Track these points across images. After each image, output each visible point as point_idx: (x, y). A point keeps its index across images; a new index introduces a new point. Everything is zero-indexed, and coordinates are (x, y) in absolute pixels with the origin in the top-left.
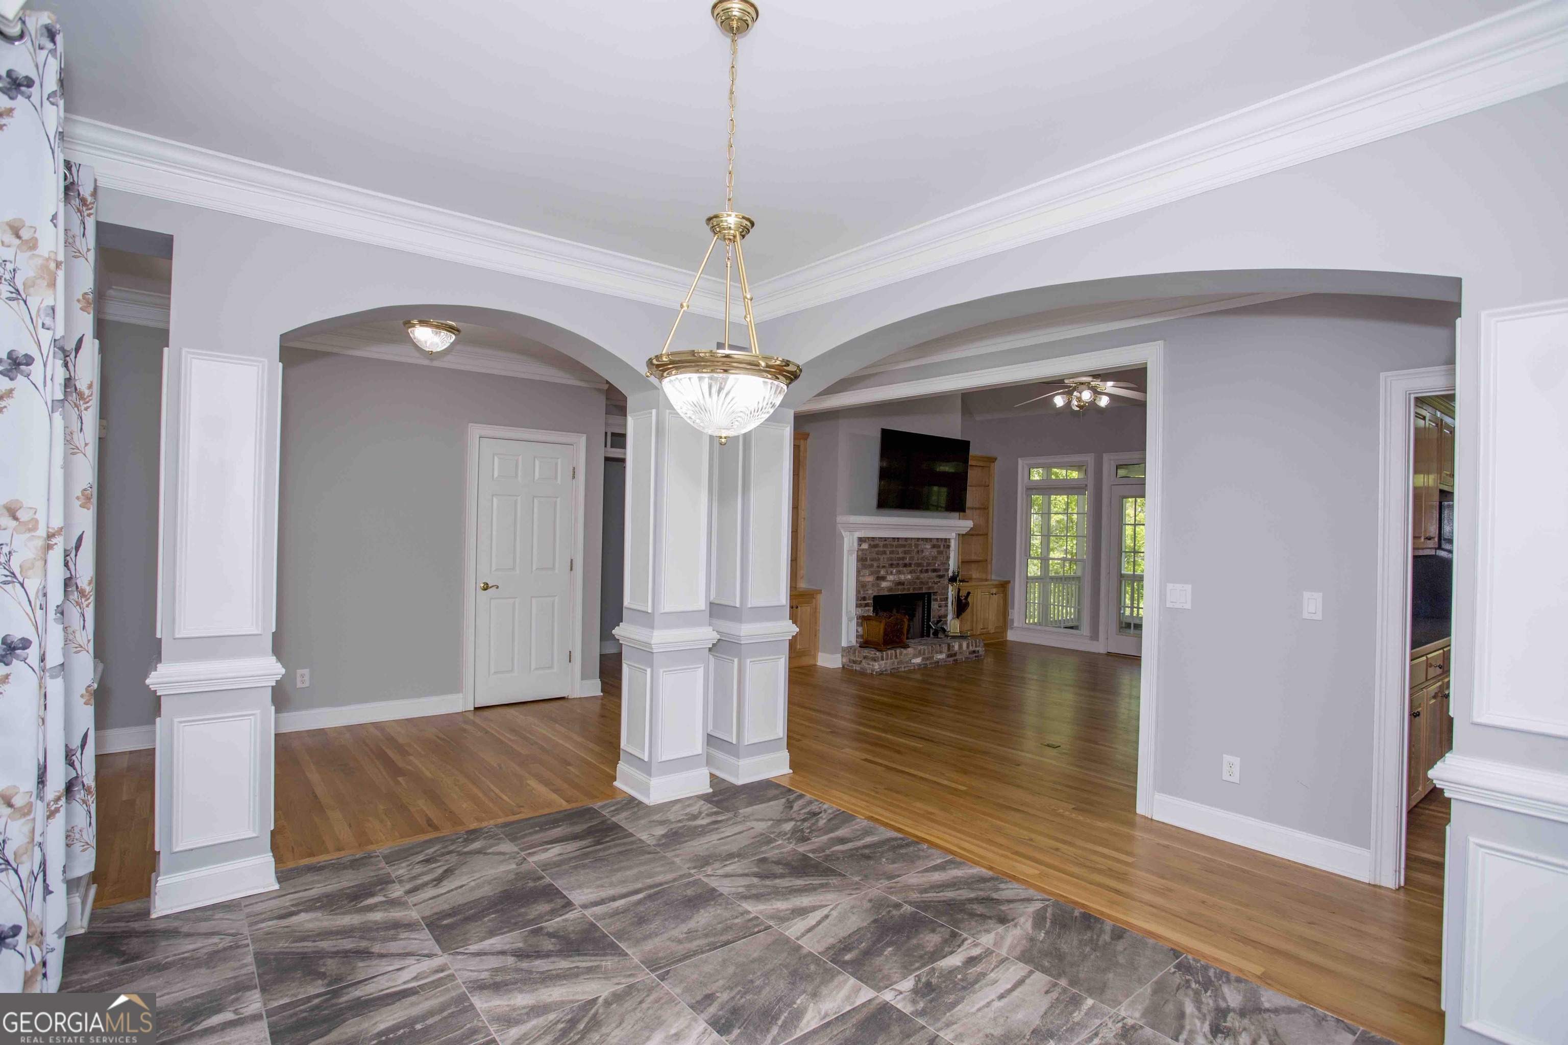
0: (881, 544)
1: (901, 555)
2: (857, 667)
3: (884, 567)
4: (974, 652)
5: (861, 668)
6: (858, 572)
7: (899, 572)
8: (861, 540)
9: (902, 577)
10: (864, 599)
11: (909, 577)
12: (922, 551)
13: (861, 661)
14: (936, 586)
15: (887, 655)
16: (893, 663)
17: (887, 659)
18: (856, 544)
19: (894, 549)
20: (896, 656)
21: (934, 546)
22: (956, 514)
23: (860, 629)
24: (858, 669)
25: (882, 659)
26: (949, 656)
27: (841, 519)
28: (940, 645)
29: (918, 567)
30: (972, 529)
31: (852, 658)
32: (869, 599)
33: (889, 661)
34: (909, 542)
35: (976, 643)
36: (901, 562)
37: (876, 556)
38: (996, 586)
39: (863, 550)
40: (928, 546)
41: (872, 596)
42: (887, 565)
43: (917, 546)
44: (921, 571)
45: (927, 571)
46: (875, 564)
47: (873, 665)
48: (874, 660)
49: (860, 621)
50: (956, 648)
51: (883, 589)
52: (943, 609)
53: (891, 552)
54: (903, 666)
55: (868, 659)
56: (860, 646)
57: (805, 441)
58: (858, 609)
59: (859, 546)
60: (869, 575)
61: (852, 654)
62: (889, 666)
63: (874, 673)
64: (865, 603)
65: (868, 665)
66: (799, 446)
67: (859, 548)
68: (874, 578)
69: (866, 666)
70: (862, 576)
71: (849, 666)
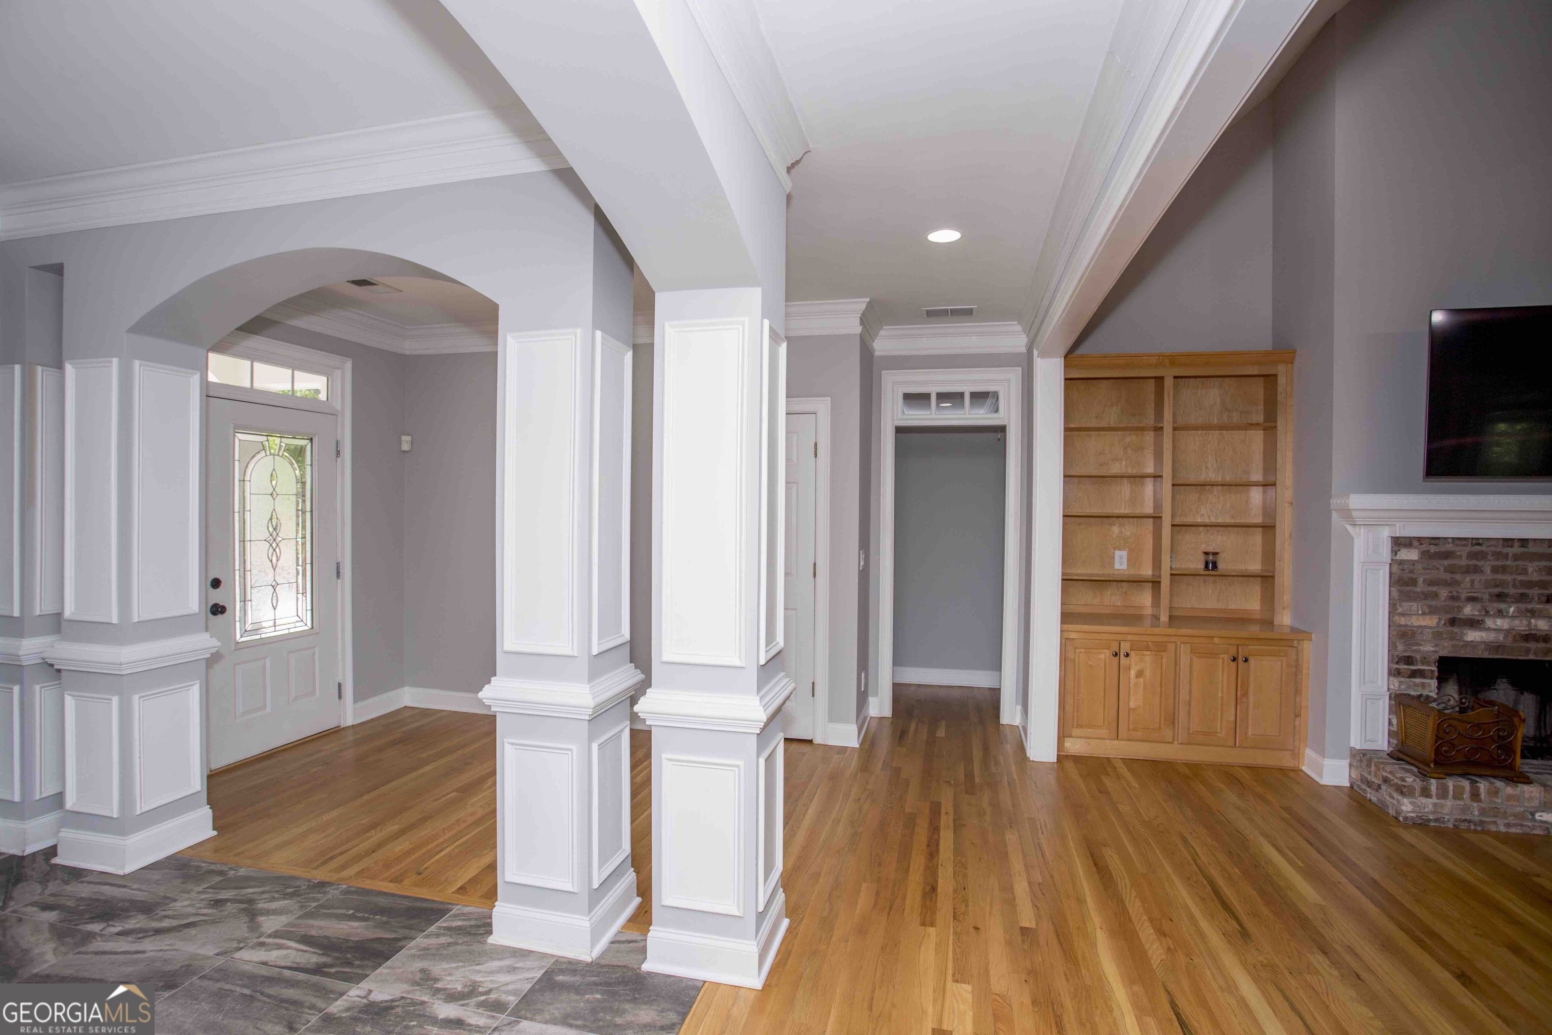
0: (1463, 551)
2: (1371, 795)
3: (1473, 599)
5: (1379, 800)
6: (1393, 606)
7: (1530, 613)
8: (1398, 543)
9: (1541, 624)
10: (1409, 660)
13: (1379, 786)
15: (1443, 788)
18: (1386, 553)
19: (1510, 563)
23: (1394, 720)
24: (1374, 799)
27: (1341, 501)
31: (1366, 774)
32: (1424, 661)
33: (1449, 803)
36: (1535, 592)
37: (1448, 576)
39: (1401, 562)
41: (1436, 657)
42: (1486, 597)
46: (1444, 593)
47: (1398, 801)
48: (1401, 791)
49: (1393, 703)
53: (1499, 570)
54: (1501, 822)
55: (1394, 785)
56: (1388, 755)
57: (1289, 365)
58: (1391, 679)
59: (1396, 554)
60: (1424, 614)
61: (1367, 765)
62: (1451, 813)
63: (1401, 819)
64: (1412, 670)
65: (1393, 798)
66: (1276, 376)
67: (1394, 558)
68: (1440, 619)
69: (1388, 798)
70: (1403, 615)
71: (1361, 789)
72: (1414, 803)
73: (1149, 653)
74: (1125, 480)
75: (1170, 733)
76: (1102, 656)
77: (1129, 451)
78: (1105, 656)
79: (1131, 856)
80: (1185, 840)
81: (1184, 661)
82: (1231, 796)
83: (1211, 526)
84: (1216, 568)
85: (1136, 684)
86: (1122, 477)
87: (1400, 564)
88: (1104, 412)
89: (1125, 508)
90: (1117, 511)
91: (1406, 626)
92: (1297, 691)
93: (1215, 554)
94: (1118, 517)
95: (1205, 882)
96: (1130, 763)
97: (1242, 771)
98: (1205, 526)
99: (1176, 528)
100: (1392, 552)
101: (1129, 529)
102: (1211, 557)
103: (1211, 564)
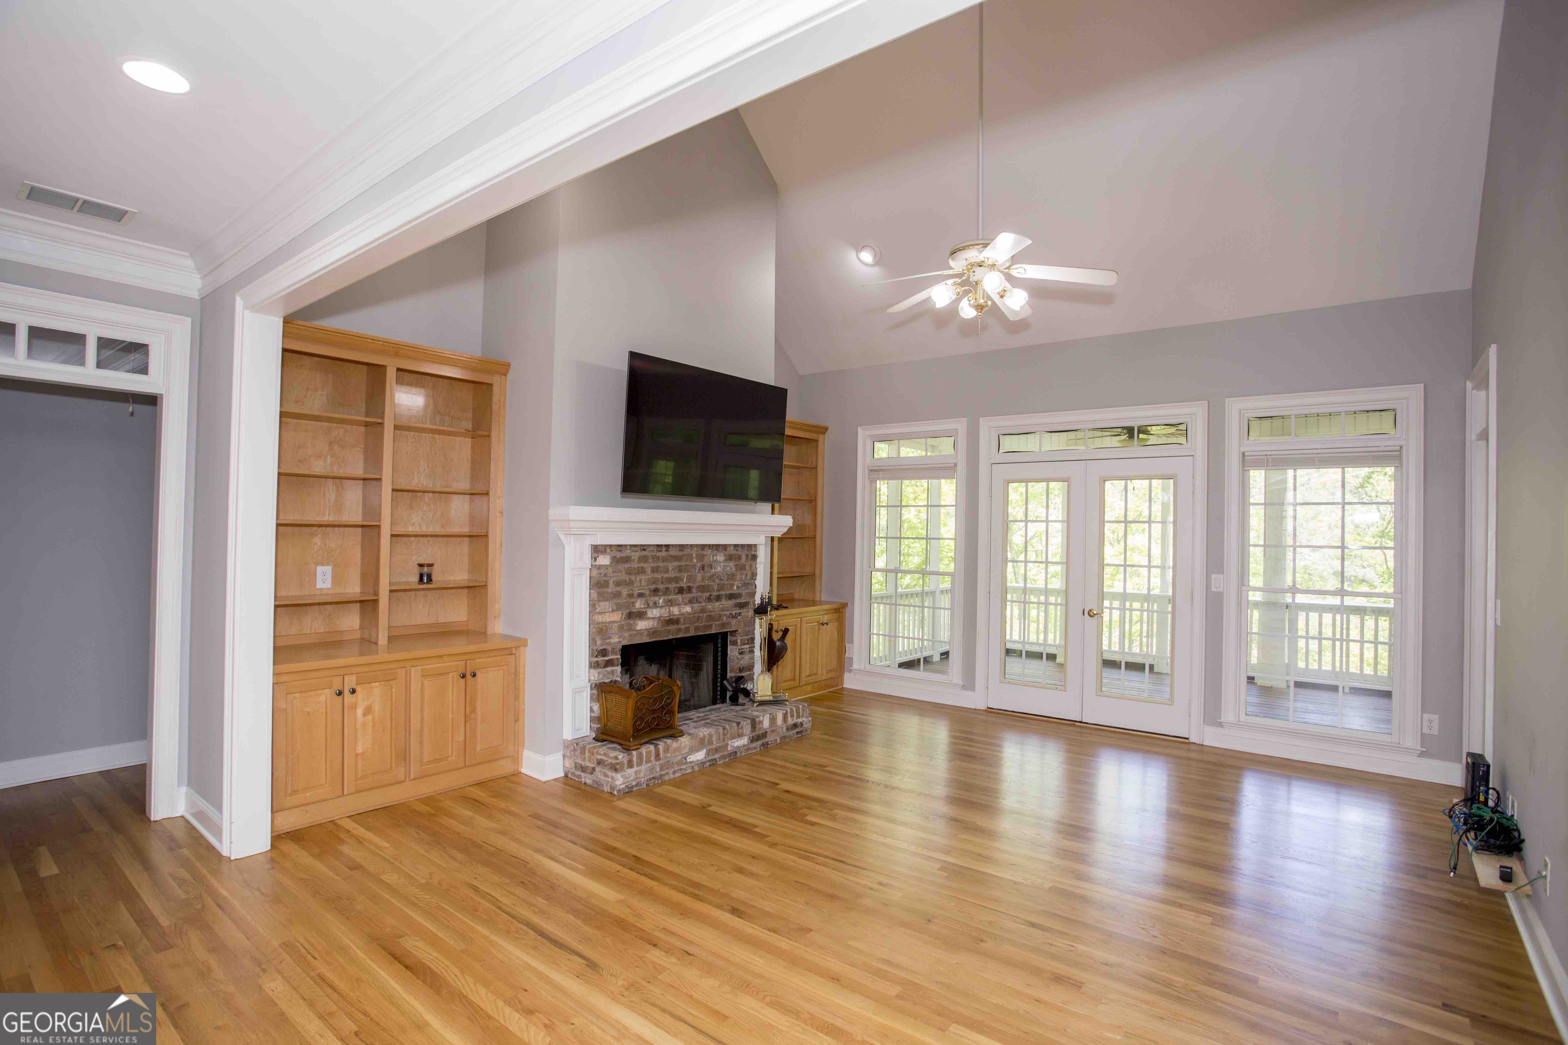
0: (635, 555)
1: (672, 575)
2: (587, 779)
3: (641, 595)
4: (795, 726)
5: (594, 781)
6: (593, 606)
7: (670, 603)
8: (597, 550)
9: (675, 610)
10: (603, 653)
11: (688, 609)
12: (711, 566)
13: (594, 769)
14: (734, 622)
15: (640, 757)
16: (652, 769)
17: (640, 763)
18: (587, 561)
19: (660, 564)
20: (657, 755)
21: (730, 558)
22: (767, 506)
23: (596, 707)
24: (589, 782)
25: (630, 765)
26: (753, 740)
27: (554, 512)
28: (738, 724)
29: (703, 591)
30: (790, 529)
31: (580, 761)
32: (614, 653)
33: (644, 767)
34: (687, 551)
35: (798, 713)
36: (672, 586)
37: (627, 578)
38: (828, 612)
39: (599, 567)
40: (720, 558)
41: (620, 647)
42: (648, 593)
43: (701, 557)
44: (709, 599)
45: (718, 598)
46: (625, 591)
47: (612, 778)
48: (615, 768)
49: (595, 692)
50: (766, 724)
51: (640, 633)
52: (747, 657)
53: (655, 570)
54: (671, 771)
55: (608, 764)
56: (594, 739)
57: (503, 377)
58: (592, 671)
59: (595, 560)
60: (613, 611)
61: (581, 753)
62: (645, 775)
63: (615, 793)
64: (606, 660)
65: (606, 776)
66: (491, 385)
67: (593, 564)
68: (622, 614)
69: (603, 778)
70: (600, 613)
71: (575, 776)
72: (624, 775)
73: (377, 684)
74: (330, 481)
75: (402, 770)
76: (323, 699)
77: (336, 447)
78: (326, 698)
79: (436, 935)
80: (475, 889)
81: (415, 687)
82: (481, 821)
83: (422, 536)
84: (431, 580)
85: (364, 725)
86: (326, 477)
87: (599, 569)
88: (305, 397)
89: (329, 515)
90: (319, 519)
91: (602, 623)
92: (517, 698)
93: (431, 565)
94: (320, 526)
95: (525, 928)
96: (359, 817)
97: (474, 790)
98: (416, 536)
99: (394, 539)
100: (592, 558)
101: (335, 539)
102: (426, 569)
103: (425, 578)
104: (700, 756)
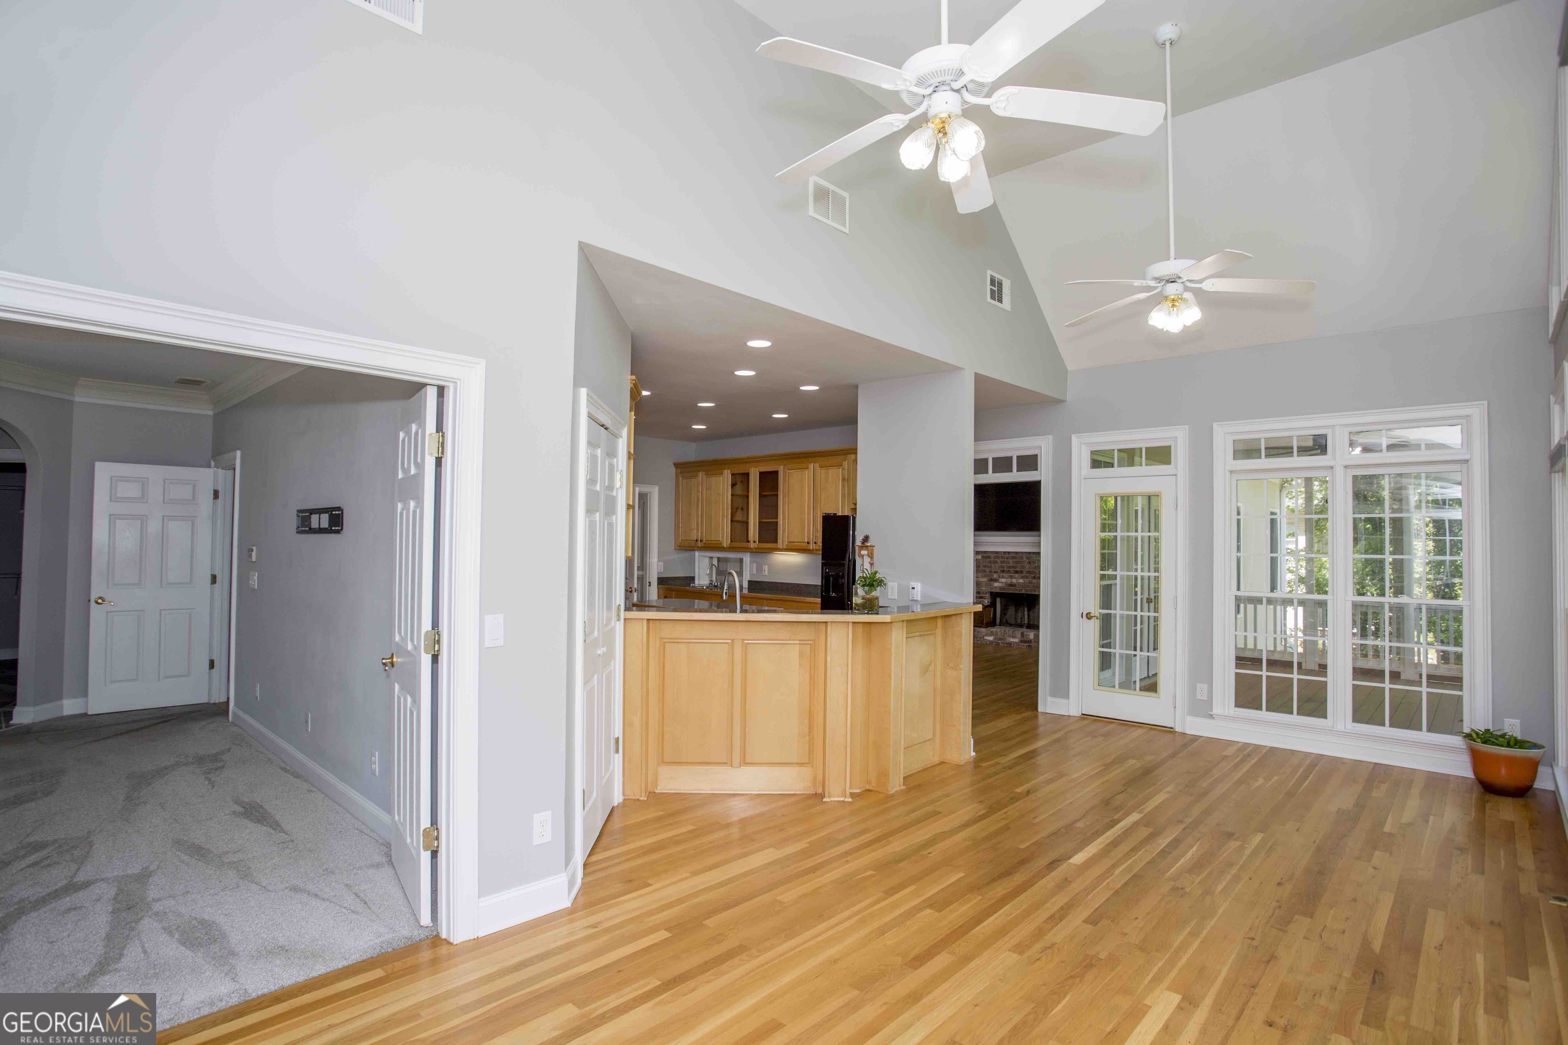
0: (993, 556)
1: (1011, 565)
3: (995, 572)
7: (1011, 577)
8: (977, 553)
9: (1014, 581)
11: (1021, 581)
12: (1034, 562)
19: (1005, 560)
29: (1030, 574)
32: (986, 593)
34: (1018, 555)
37: (990, 564)
39: (978, 560)
42: (999, 571)
43: (1028, 558)
44: (1034, 578)
46: (988, 570)
53: (1002, 562)
59: (976, 556)
60: (983, 577)
68: (987, 579)
70: (977, 577)
91: (978, 581)
104: (991, 638)
